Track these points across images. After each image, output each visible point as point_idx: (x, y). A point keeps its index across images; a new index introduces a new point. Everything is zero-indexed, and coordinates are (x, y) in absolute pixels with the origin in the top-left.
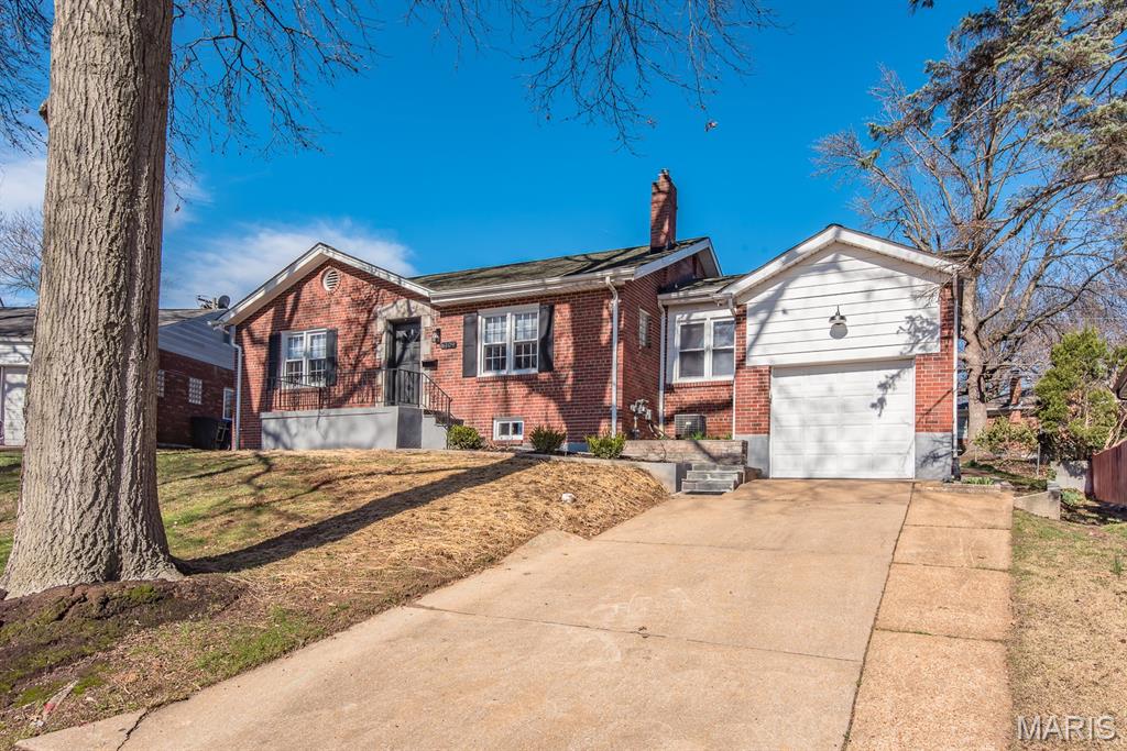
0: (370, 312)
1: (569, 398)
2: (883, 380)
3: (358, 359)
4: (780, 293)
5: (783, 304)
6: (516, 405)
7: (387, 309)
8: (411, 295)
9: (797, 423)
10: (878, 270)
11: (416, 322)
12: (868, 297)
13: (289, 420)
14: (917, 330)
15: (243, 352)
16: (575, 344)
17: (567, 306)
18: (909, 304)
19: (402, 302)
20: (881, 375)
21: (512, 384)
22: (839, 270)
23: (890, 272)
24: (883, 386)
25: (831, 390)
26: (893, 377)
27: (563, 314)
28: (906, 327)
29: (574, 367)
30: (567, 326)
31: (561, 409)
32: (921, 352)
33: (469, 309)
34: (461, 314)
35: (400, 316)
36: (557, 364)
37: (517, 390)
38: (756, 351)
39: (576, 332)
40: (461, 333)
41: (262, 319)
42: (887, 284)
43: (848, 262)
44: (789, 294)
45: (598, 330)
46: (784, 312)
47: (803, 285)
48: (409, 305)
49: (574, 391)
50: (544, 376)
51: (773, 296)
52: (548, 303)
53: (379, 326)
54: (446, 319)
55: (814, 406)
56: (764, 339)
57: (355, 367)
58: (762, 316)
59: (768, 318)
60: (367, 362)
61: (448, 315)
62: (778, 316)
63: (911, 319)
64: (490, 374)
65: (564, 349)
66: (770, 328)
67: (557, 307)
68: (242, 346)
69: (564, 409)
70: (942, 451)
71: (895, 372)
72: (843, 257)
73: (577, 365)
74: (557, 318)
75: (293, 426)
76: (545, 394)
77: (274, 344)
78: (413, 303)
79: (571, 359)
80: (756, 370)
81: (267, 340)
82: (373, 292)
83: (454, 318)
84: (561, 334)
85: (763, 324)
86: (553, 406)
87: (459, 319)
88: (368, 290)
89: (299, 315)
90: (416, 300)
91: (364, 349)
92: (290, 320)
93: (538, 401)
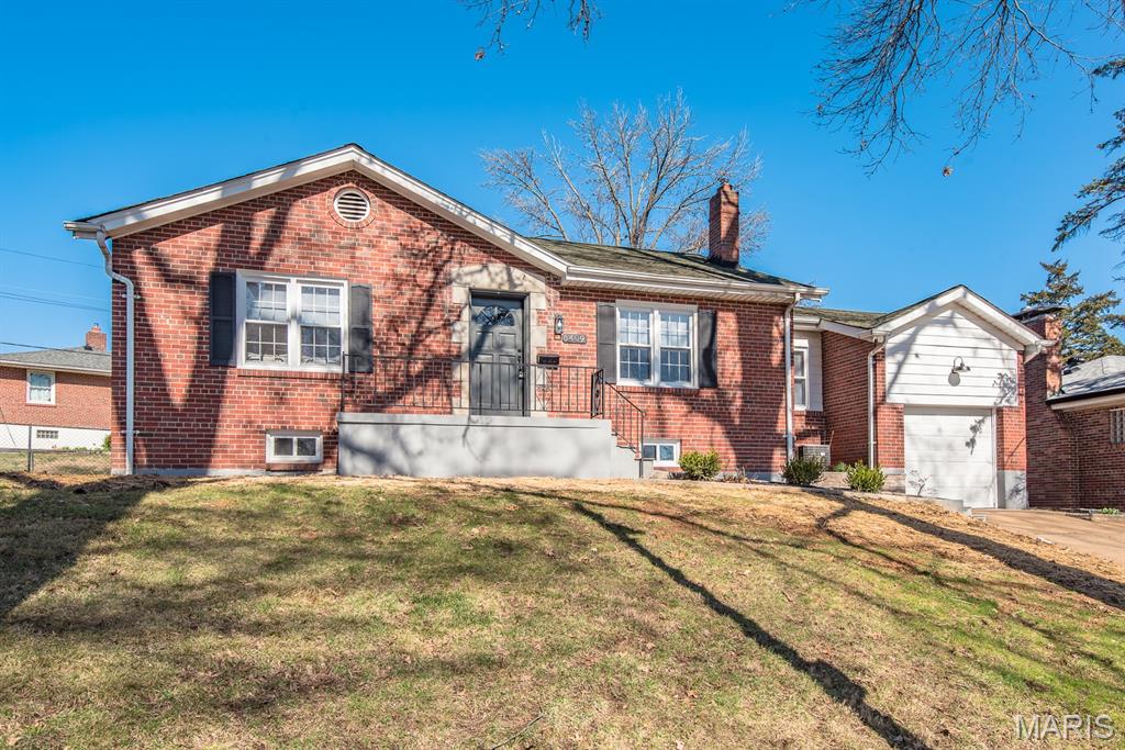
0: (437, 270)
1: (737, 421)
2: (974, 424)
3: (417, 339)
4: (913, 338)
5: (916, 349)
6: (674, 425)
7: (472, 273)
8: (512, 260)
9: (916, 459)
10: (980, 332)
11: (520, 300)
12: (975, 353)
13: (403, 430)
14: (1005, 385)
15: (138, 290)
16: (744, 361)
17: (731, 315)
18: (999, 363)
19: (497, 267)
20: (971, 420)
21: (666, 399)
22: (955, 326)
23: (988, 335)
24: (974, 429)
25: (940, 430)
26: (980, 422)
27: (728, 324)
28: (998, 381)
29: (742, 387)
30: (734, 339)
31: (728, 433)
32: (1007, 404)
33: (606, 295)
34: (595, 300)
35: (494, 286)
36: (722, 381)
37: (674, 408)
38: (896, 389)
39: (743, 348)
40: (593, 325)
41: (192, 240)
42: (986, 345)
43: (961, 321)
44: (920, 339)
45: (769, 348)
46: (917, 355)
47: (930, 335)
48: (509, 274)
49: (742, 413)
50: (707, 393)
51: (909, 339)
52: (710, 308)
53: (457, 295)
54: (570, 303)
55: (928, 444)
56: (902, 378)
57: (411, 349)
58: (899, 357)
59: (905, 359)
60: (436, 344)
61: (573, 299)
62: (912, 358)
63: (1001, 376)
64: (632, 383)
65: (730, 364)
66: (905, 369)
67: (720, 314)
68: (135, 279)
69: (732, 433)
70: (1021, 487)
71: (981, 418)
72: (957, 315)
73: (745, 385)
74: (721, 328)
75: (413, 437)
76: (710, 414)
77: (221, 291)
78: (517, 273)
79: (738, 378)
80: (894, 407)
81: (205, 279)
82: (441, 242)
83: (581, 303)
84: (727, 348)
85: (900, 365)
86: (718, 429)
87: (591, 308)
88: (431, 237)
89: (286, 250)
90: (521, 269)
91: (427, 324)
92: (265, 252)
93: (701, 423)
